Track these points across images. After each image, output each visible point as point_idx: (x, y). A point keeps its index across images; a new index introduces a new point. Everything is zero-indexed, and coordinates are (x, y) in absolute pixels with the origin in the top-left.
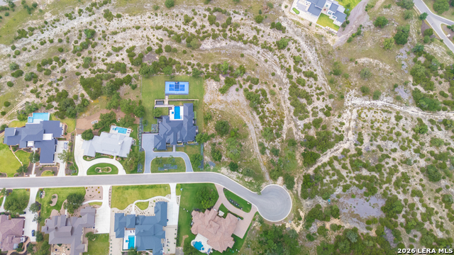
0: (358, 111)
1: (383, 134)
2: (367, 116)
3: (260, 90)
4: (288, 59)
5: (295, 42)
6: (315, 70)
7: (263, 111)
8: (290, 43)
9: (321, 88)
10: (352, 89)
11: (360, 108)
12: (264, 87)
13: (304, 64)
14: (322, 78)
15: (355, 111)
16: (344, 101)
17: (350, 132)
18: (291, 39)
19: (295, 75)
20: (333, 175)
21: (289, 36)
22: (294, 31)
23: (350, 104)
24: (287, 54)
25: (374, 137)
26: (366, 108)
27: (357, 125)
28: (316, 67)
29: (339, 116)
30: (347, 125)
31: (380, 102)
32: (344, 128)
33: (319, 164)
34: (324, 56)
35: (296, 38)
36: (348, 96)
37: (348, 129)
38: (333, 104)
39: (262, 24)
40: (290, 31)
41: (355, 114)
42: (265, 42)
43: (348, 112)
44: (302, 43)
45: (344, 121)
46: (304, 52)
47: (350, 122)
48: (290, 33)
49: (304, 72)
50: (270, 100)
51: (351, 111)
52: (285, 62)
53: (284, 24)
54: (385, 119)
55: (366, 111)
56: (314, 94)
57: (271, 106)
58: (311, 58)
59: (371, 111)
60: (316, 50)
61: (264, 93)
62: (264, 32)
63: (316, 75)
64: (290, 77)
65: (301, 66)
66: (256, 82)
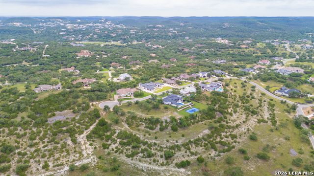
0: (83, 155)
1: (57, 151)
2: (74, 156)
3: (155, 128)
4: (156, 152)
5: (162, 165)
6: (132, 160)
7: (144, 122)
8: (165, 162)
9: (119, 154)
10: (95, 165)
11: (82, 158)
12: (154, 131)
13: (143, 157)
14: (123, 159)
15: (85, 155)
16: (97, 157)
17: (83, 143)
18: (168, 164)
19: (143, 147)
20: (84, 122)
21: (170, 166)
22: (171, 171)
23: (92, 157)
24: (159, 153)
25: (64, 146)
26: (77, 160)
27: (80, 148)
28: (133, 162)
29: (95, 148)
30: (87, 145)
31: (66, 169)
32: (89, 143)
33: (94, 124)
34: (134, 172)
35: (164, 168)
36: (96, 161)
37: (85, 144)
38: (104, 152)
39: (195, 160)
40: (174, 169)
41: (84, 153)
42: (180, 150)
43: (90, 153)
44: (157, 168)
45: (90, 147)
46: (150, 163)
47: (86, 147)
48: (172, 168)
49: (139, 153)
50: (146, 129)
51: (88, 154)
52: (156, 149)
53: (182, 170)
54: (58, 161)
55: (76, 159)
56: (121, 148)
57: (142, 127)
58: (141, 164)
59: (72, 160)
60: (143, 171)
61: (152, 129)
62: (188, 156)
63: (129, 158)
64: (145, 143)
65: (144, 155)
66: (161, 130)
